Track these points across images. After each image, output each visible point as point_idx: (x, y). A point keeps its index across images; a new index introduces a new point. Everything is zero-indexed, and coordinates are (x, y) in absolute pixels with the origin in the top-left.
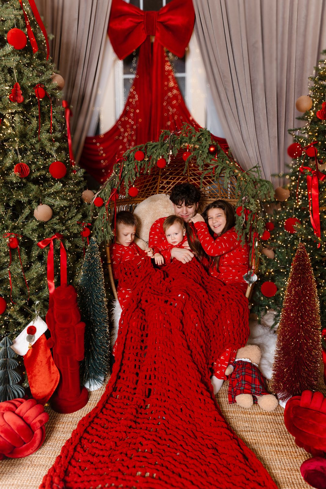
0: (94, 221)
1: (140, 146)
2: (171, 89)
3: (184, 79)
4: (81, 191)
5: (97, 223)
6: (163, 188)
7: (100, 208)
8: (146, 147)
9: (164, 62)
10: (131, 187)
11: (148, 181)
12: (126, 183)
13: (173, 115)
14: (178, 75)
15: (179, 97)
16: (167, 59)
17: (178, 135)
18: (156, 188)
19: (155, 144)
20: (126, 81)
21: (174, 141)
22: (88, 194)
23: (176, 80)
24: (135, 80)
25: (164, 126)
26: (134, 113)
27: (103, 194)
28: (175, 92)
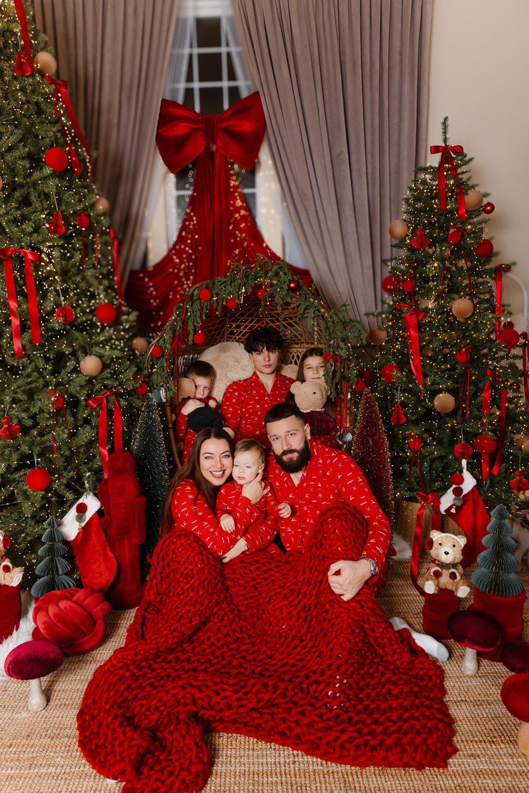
0: (150, 375)
1: (206, 282)
2: (238, 210)
3: (253, 195)
4: (132, 338)
5: (155, 377)
6: (232, 333)
7: (158, 358)
8: (214, 284)
9: (228, 177)
10: (195, 331)
11: (213, 325)
12: (190, 327)
13: (242, 241)
14: (247, 191)
15: (249, 219)
16: (232, 172)
17: (252, 268)
18: (223, 334)
19: (224, 280)
20: (180, 199)
21: (246, 276)
22: (139, 343)
23: (244, 197)
24: (192, 197)
25: (230, 256)
26: (192, 239)
27: (161, 342)
28: (243, 212)
